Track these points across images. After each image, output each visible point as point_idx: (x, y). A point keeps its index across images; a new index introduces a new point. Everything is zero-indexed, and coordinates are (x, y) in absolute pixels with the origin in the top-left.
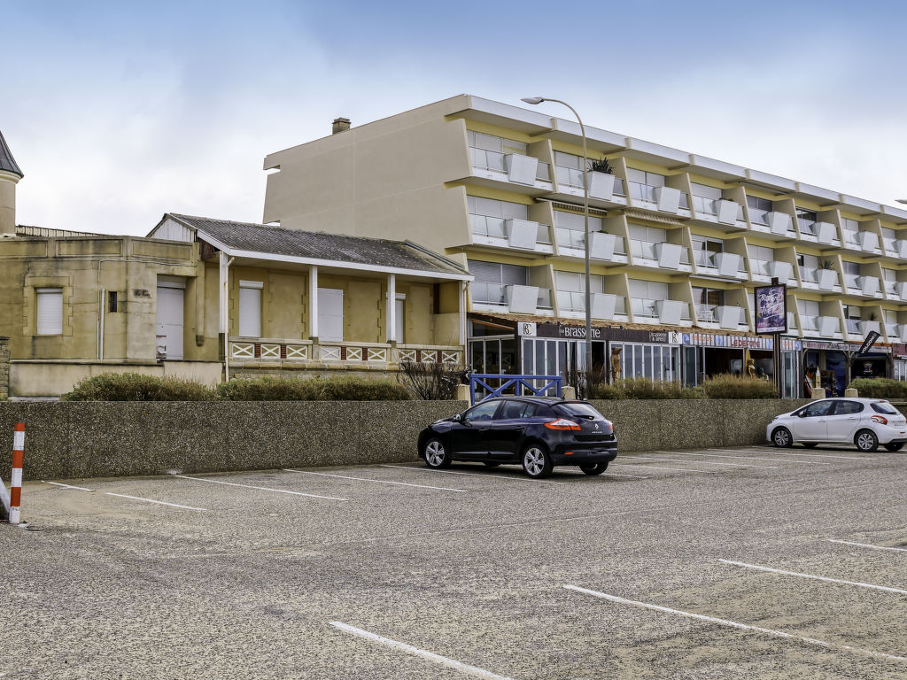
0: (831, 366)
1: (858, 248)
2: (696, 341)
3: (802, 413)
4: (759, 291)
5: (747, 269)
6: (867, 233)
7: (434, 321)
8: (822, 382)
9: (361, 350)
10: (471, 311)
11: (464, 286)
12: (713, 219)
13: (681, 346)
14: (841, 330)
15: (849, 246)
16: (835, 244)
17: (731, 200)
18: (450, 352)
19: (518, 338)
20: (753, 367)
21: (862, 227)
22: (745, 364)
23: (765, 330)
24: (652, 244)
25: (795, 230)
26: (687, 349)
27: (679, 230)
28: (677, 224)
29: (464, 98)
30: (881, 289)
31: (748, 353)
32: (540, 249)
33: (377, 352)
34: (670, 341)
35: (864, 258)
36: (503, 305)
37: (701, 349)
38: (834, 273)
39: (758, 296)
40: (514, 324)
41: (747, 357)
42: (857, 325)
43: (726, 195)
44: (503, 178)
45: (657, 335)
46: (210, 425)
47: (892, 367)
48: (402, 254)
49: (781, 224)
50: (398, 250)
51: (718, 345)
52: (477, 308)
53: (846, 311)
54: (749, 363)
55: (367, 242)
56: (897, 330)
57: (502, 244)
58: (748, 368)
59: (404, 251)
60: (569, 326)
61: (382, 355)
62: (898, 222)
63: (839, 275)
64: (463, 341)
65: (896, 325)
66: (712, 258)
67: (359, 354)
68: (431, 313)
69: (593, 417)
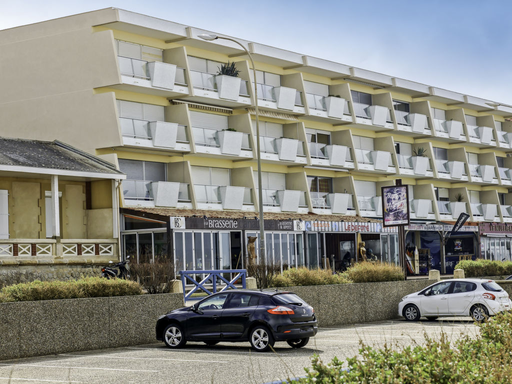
0: (425, 244)
1: (446, 136)
2: (316, 228)
3: (427, 292)
4: (385, 190)
5: (352, 158)
6: (453, 122)
7: (87, 216)
8: (419, 260)
9: (30, 246)
10: (124, 206)
11: (117, 184)
12: (323, 115)
13: (304, 232)
14: (433, 211)
15: (438, 134)
16: (427, 132)
17: (338, 96)
18: (106, 245)
19: (170, 231)
20: (364, 249)
21: (449, 116)
22: (357, 247)
23: (391, 223)
24: (272, 139)
25: (392, 121)
26: (309, 235)
27: (295, 124)
28: (292, 120)
29: (113, 11)
30: (467, 172)
31: (359, 236)
32: (180, 147)
33: (44, 247)
34: (295, 229)
35: (450, 144)
36: (148, 200)
37: (322, 235)
38: (426, 159)
39: (385, 194)
40: (167, 219)
41: (359, 240)
42: (447, 205)
43: (333, 92)
44: (146, 84)
45: (283, 223)
46: (7, 322)
47: (479, 244)
48: (58, 155)
49: (380, 115)
50: (52, 150)
51: (335, 231)
52: (128, 204)
53: (437, 192)
54: (361, 245)
55: (22, 143)
56: (480, 209)
57: (146, 144)
58: (359, 250)
59: (58, 151)
60: (212, 218)
61: (48, 250)
62: (479, 110)
63: (430, 160)
64: (117, 234)
65: (479, 204)
66: (323, 150)
67: (28, 250)
68: (84, 209)
69: (302, 304)
